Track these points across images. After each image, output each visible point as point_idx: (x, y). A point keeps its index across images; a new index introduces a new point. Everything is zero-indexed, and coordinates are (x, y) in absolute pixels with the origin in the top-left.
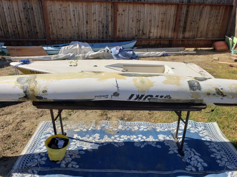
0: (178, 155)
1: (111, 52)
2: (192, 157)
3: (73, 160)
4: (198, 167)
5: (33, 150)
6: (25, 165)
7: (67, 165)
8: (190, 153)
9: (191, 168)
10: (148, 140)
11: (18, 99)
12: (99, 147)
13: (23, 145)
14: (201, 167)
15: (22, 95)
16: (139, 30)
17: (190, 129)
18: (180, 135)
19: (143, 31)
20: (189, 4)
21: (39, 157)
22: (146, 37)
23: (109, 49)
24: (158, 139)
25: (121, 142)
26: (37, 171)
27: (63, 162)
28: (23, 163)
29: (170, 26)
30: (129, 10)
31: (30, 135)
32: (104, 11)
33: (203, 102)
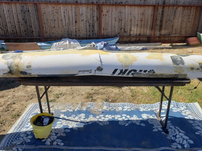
0: (162, 133)
1: (97, 47)
2: (176, 135)
3: (58, 138)
4: (184, 145)
5: (20, 129)
6: (11, 143)
7: (52, 142)
8: (175, 131)
9: (177, 146)
10: (132, 119)
11: (2, 74)
12: (84, 126)
13: (11, 125)
14: (187, 144)
15: (6, 70)
16: (121, 28)
17: (173, 109)
18: (163, 114)
19: (124, 29)
20: (164, 5)
21: (25, 136)
22: (127, 35)
23: (95, 44)
24: (142, 118)
25: (106, 121)
26: (22, 149)
27: (48, 140)
28: (8, 141)
29: (148, 25)
30: (112, 11)
31: (19, 116)
32: (90, 12)
33: (186, 77)
